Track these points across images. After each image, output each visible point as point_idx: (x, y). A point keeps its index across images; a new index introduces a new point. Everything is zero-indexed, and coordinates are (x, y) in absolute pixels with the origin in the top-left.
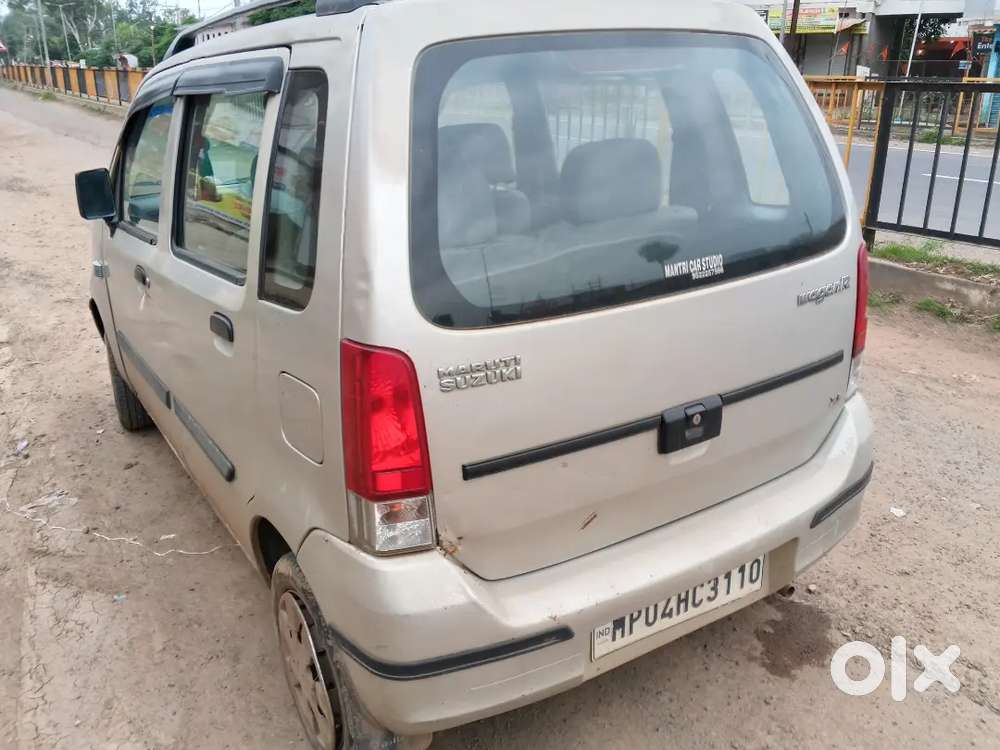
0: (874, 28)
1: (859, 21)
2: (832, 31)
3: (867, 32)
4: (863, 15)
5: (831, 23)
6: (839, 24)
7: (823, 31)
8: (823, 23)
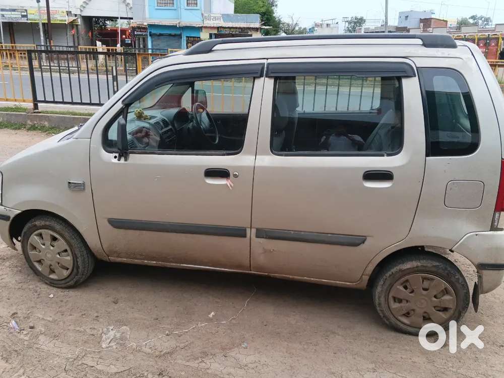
0: (82, 22)
1: (75, 18)
2: (65, 22)
3: (80, 24)
4: (76, 15)
5: (64, 18)
6: (68, 20)
7: (60, 22)
8: (59, 18)
